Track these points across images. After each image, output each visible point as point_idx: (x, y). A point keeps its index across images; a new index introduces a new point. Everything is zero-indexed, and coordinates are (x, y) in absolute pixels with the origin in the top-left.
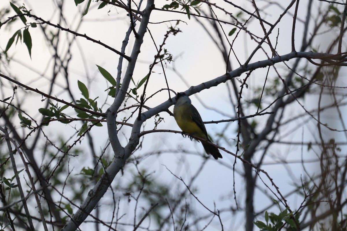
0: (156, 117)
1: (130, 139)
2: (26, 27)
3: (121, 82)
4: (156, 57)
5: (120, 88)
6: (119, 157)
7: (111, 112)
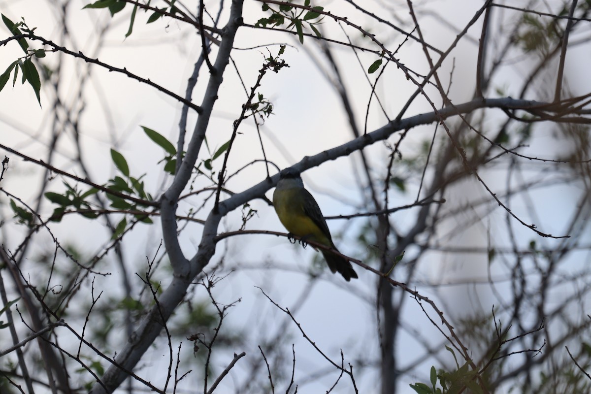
0: (244, 208)
1: (200, 247)
2: (26, 57)
3: (186, 148)
4: (245, 107)
5: (183, 159)
6: (181, 277)
7: (167, 199)
